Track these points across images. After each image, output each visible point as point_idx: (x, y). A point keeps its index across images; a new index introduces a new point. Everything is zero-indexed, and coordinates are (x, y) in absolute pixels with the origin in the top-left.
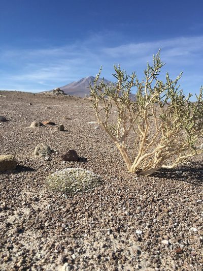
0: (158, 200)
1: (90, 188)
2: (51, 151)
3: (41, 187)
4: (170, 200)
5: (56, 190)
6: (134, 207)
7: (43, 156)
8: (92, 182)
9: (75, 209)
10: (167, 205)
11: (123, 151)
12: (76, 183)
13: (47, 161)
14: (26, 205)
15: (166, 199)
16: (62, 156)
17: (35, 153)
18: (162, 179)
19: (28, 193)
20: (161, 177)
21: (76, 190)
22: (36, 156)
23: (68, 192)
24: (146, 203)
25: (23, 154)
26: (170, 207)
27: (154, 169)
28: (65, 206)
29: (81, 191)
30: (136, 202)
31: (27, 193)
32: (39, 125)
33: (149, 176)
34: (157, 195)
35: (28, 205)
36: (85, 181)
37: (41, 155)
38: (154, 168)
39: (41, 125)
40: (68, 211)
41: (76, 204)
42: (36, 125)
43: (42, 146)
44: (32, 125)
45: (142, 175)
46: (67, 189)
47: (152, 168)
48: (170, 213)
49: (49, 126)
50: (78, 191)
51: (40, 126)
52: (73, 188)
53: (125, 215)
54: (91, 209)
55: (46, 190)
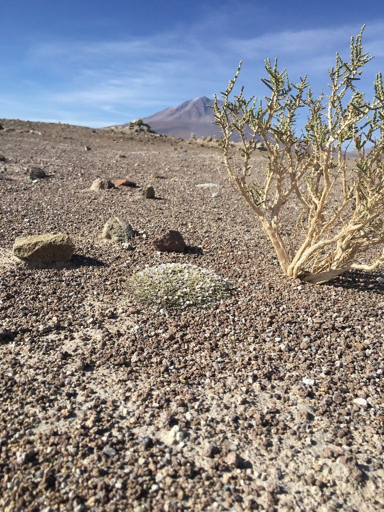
0: (343, 328)
1: (212, 301)
2: (133, 233)
3: (120, 294)
4: (366, 328)
5: (147, 301)
6: (298, 337)
7: (119, 240)
8: (215, 291)
9: (185, 335)
10: (362, 336)
11: (273, 235)
12: (185, 290)
13: (128, 250)
14: (94, 323)
15: (359, 327)
16: (155, 242)
17: (104, 235)
18: (350, 290)
19: (97, 304)
20: (348, 288)
21: (184, 302)
22: (105, 241)
23: (171, 305)
24: (319, 332)
25: (82, 236)
26: (367, 342)
27: (335, 271)
28: (166, 330)
29: (195, 305)
30: (301, 328)
31: (93, 304)
32: (106, 186)
33: (323, 284)
34: (341, 319)
35: (98, 324)
36: (201, 288)
37: (116, 238)
38: (334, 268)
39: (111, 185)
40: (172, 338)
41: (186, 326)
42: (102, 186)
43: (116, 221)
44: (95, 186)
45: (309, 281)
46: (168, 299)
47: (331, 270)
48: (368, 352)
49: (126, 188)
50: (189, 305)
51: (110, 187)
52: (179, 299)
53: (280, 351)
54: (215, 337)
55: (128, 301)
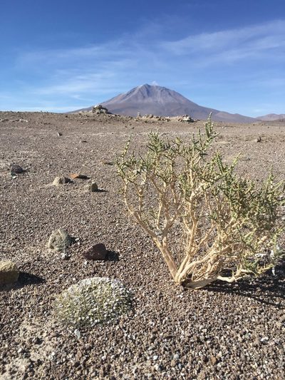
0: (206, 339)
1: (115, 317)
2: (71, 240)
3: (49, 315)
4: (222, 338)
5: (66, 323)
6: (171, 354)
7: (59, 250)
8: (118, 305)
9: (88, 359)
10: (218, 348)
11: (164, 251)
12: (95, 309)
13: (64, 259)
14: (23, 352)
15: (217, 337)
16: (84, 254)
17: (48, 245)
18: (219, 293)
19: (29, 328)
20: (218, 291)
21: (93, 321)
22: (50, 250)
23: (83, 326)
24: (188, 346)
25: (34, 246)
26: (220, 354)
27: (207, 280)
28: (75, 354)
29: (101, 322)
30: (174, 343)
31: (27, 328)
32: (64, 181)
33: (200, 289)
34: (206, 330)
35: (26, 353)
36: (108, 305)
37: (57, 249)
38: (206, 278)
39: (68, 181)
40: (77, 364)
41: (90, 349)
42: (61, 182)
43: (58, 234)
44: (56, 182)
45: (190, 287)
46: (81, 320)
48: (219, 365)
49: (79, 181)
50: (97, 323)
51: (66, 182)
52: (89, 319)
53: (155, 370)
54: (110, 359)
55: (53, 321)
